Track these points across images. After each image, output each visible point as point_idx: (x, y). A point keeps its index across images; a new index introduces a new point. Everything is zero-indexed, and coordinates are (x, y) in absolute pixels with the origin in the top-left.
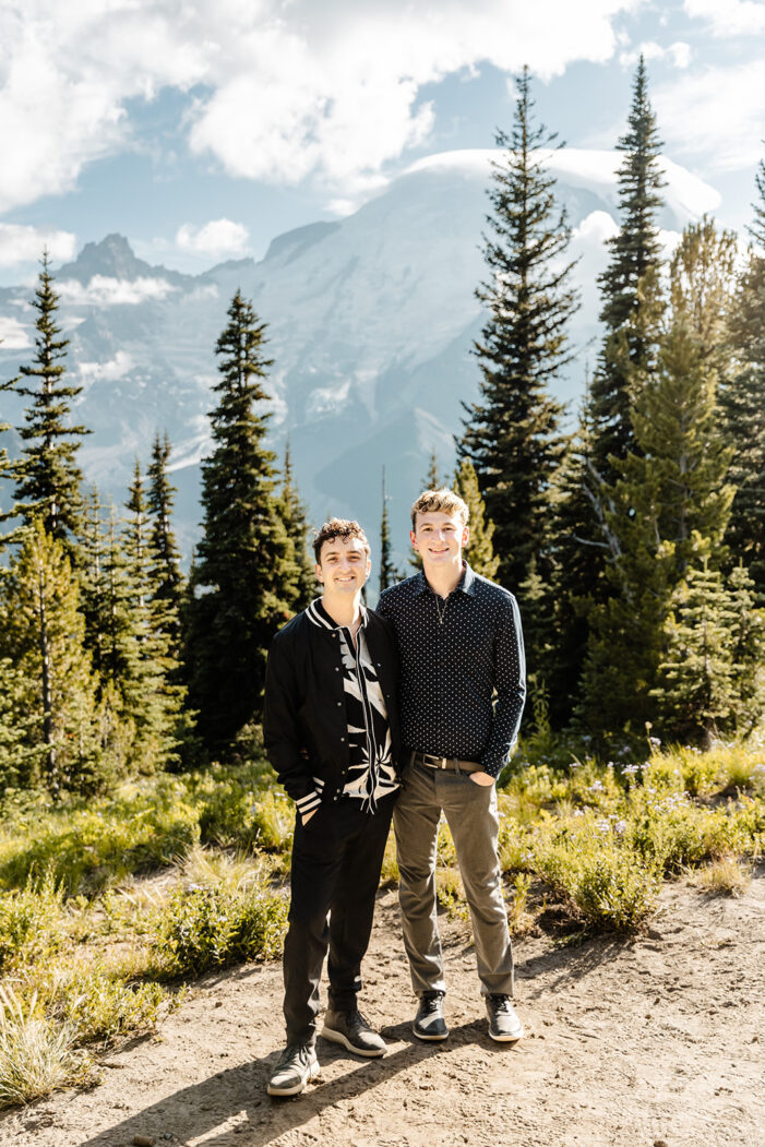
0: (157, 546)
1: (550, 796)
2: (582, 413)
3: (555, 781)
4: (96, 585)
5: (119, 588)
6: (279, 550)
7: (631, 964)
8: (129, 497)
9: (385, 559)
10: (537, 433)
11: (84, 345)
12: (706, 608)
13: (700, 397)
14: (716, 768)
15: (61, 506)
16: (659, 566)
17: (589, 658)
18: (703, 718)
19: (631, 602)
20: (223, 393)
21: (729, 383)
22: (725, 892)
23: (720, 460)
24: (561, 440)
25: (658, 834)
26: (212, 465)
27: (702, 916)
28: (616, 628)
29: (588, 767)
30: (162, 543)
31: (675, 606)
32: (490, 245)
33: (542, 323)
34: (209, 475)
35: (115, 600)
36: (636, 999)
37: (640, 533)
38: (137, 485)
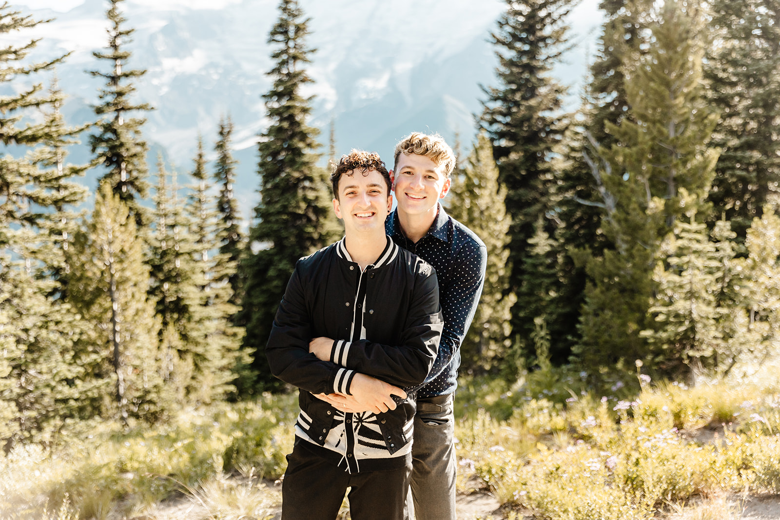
0: (223, 210)
1: (548, 428)
2: (583, 91)
3: (554, 414)
4: (161, 241)
5: (182, 244)
6: (322, 212)
8: (193, 167)
10: (544, 110)
12: (693, 258)
13: (689, 69)
14: (702, 403)
15: (130, 172)
16: (650, 220)
17: (586, 303)
18: (689, 357)
19: (624, 253)
20: (275, 78)
21: (713, 59)
23: (705, 126)
24: (565, 117)
25: (649, 473)
28: (611, 277)
29: (584, 402)
30: (225, 207)
31: (663, 257)
33: (549, 15)
34: (263, 147)
35: (178, 255)
37: (633, 192)
38: (200, 156)
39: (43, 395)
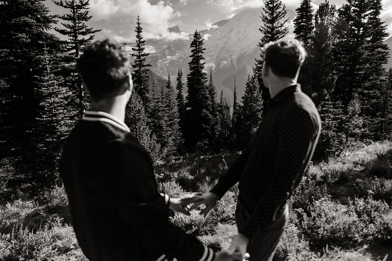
6: (207, 98)
9: (235, 101)
11: (168, 52)
12: (329, 114)
15: (144, 85)
32: (264, 16)
34: (188, 79)
35: (159, 111)
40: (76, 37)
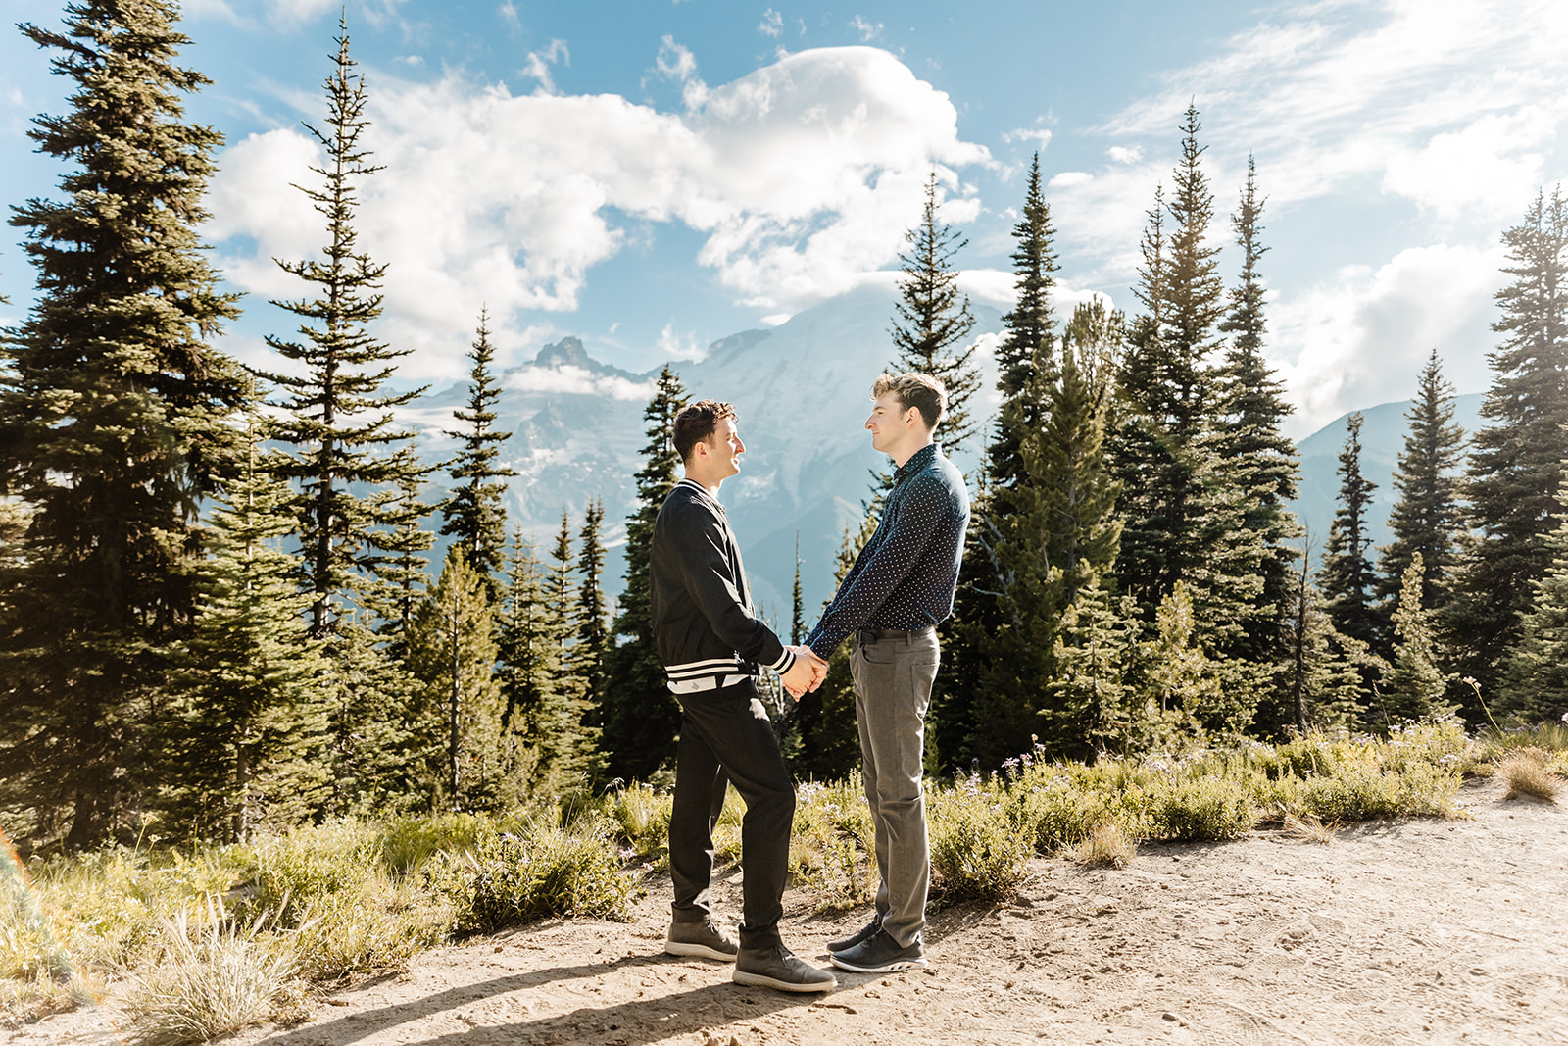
0: (585, 602)
2: (982, 477)
4: (514, 619)
5: (537, 624)
7: (994, 930)
8: (555, 546)
9: (797, 618)
11: (539, 433)
12: (1095, 627)
15: (484, 542)
16: (1048, 591)
18: (1092, 737)
19: (1021, 631)
20: (650, 456)
21: (1117, 433)
22: (1107, 863)
23: (1109, 495)
26: (637, 522)
27: (1081, 885)
30: (589, 598)
31: (1063, 629)
32: (898, 329)
34: (633, 531)
35: (532, 635)
36: (997, 964)
37: (1029, 559)
38: (565, 535)
39: (363, 761)
40: (332, 367)
